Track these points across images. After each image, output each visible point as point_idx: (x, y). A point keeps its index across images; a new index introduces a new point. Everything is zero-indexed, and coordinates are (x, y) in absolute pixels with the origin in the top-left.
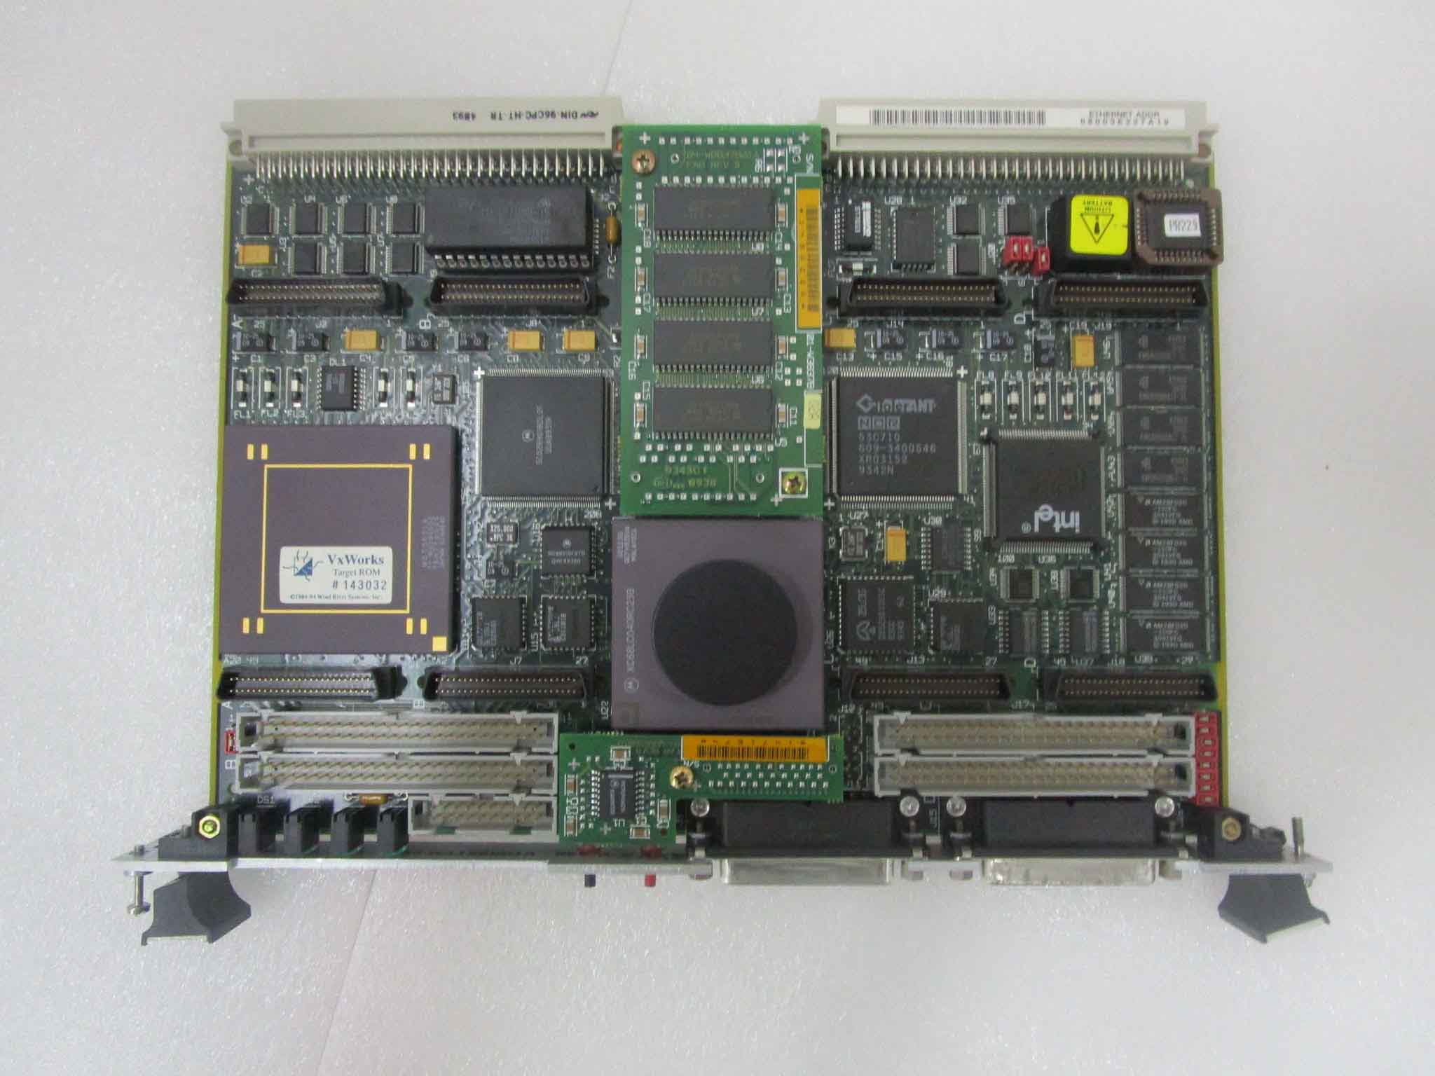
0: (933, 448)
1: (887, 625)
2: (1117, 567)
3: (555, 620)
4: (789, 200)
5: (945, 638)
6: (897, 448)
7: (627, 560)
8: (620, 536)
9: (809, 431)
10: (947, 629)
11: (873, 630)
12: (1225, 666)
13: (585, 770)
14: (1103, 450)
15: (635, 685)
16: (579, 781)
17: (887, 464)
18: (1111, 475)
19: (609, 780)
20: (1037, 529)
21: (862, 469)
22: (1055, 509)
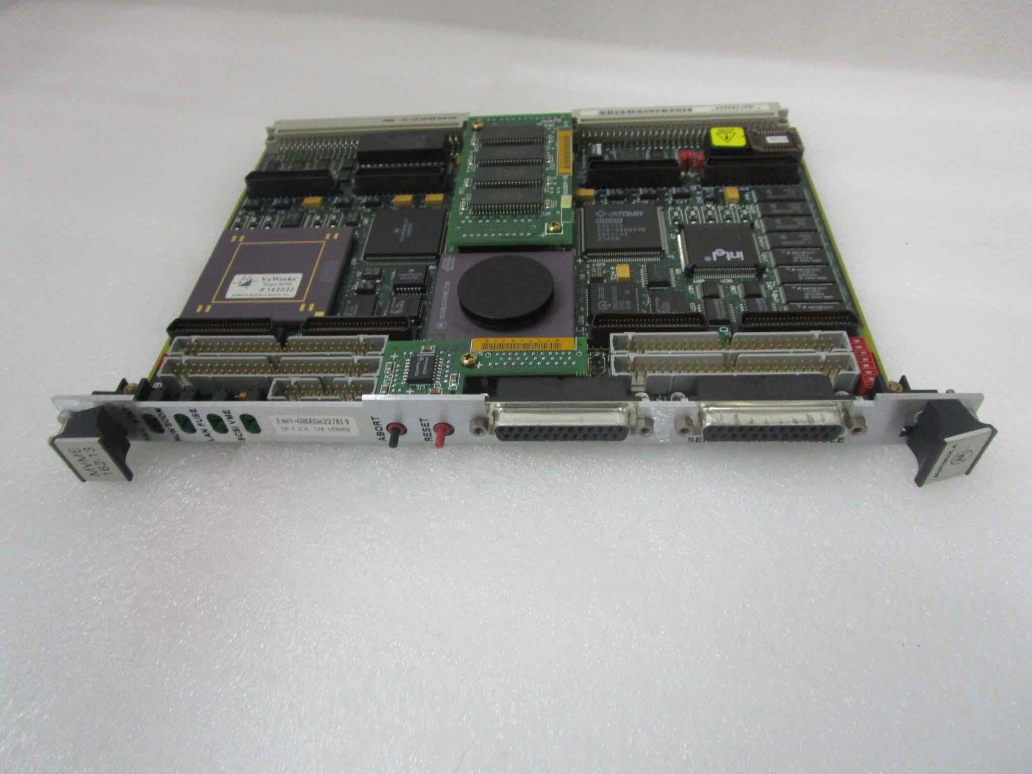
0: (644, 230)
1: (618, 303)
2: (776, 284)
3: (396, 304)
4: (555, 135)
5: (659, 307)
6: (622, 229)
7: (448, 270)
8: (445, 260)
9: (564, 209)
10: (661, 304)
11: (610, 305)
12: (867, 328)
13: (402, 359)
14: (754, 235)
15: (444, 325)
16: (396, 365)
17: (615, 236)
18: (762, 245)
19: (417, 357)
20: (715, 259)
21: (599, 239)
22: (725, 251)
